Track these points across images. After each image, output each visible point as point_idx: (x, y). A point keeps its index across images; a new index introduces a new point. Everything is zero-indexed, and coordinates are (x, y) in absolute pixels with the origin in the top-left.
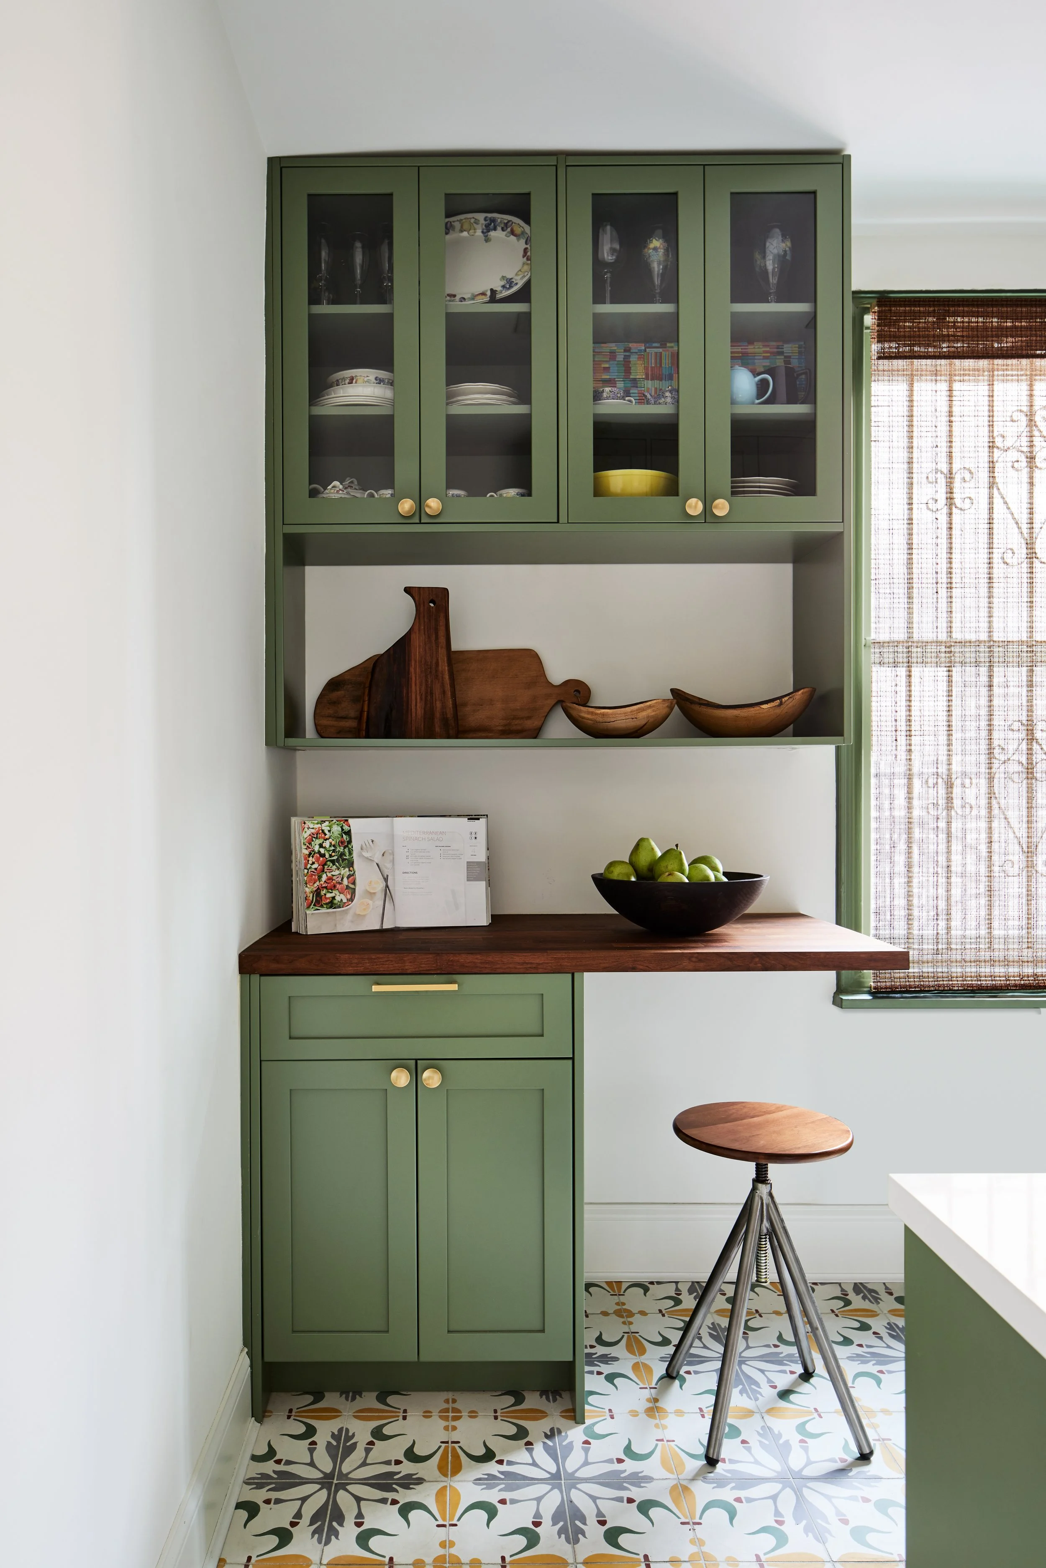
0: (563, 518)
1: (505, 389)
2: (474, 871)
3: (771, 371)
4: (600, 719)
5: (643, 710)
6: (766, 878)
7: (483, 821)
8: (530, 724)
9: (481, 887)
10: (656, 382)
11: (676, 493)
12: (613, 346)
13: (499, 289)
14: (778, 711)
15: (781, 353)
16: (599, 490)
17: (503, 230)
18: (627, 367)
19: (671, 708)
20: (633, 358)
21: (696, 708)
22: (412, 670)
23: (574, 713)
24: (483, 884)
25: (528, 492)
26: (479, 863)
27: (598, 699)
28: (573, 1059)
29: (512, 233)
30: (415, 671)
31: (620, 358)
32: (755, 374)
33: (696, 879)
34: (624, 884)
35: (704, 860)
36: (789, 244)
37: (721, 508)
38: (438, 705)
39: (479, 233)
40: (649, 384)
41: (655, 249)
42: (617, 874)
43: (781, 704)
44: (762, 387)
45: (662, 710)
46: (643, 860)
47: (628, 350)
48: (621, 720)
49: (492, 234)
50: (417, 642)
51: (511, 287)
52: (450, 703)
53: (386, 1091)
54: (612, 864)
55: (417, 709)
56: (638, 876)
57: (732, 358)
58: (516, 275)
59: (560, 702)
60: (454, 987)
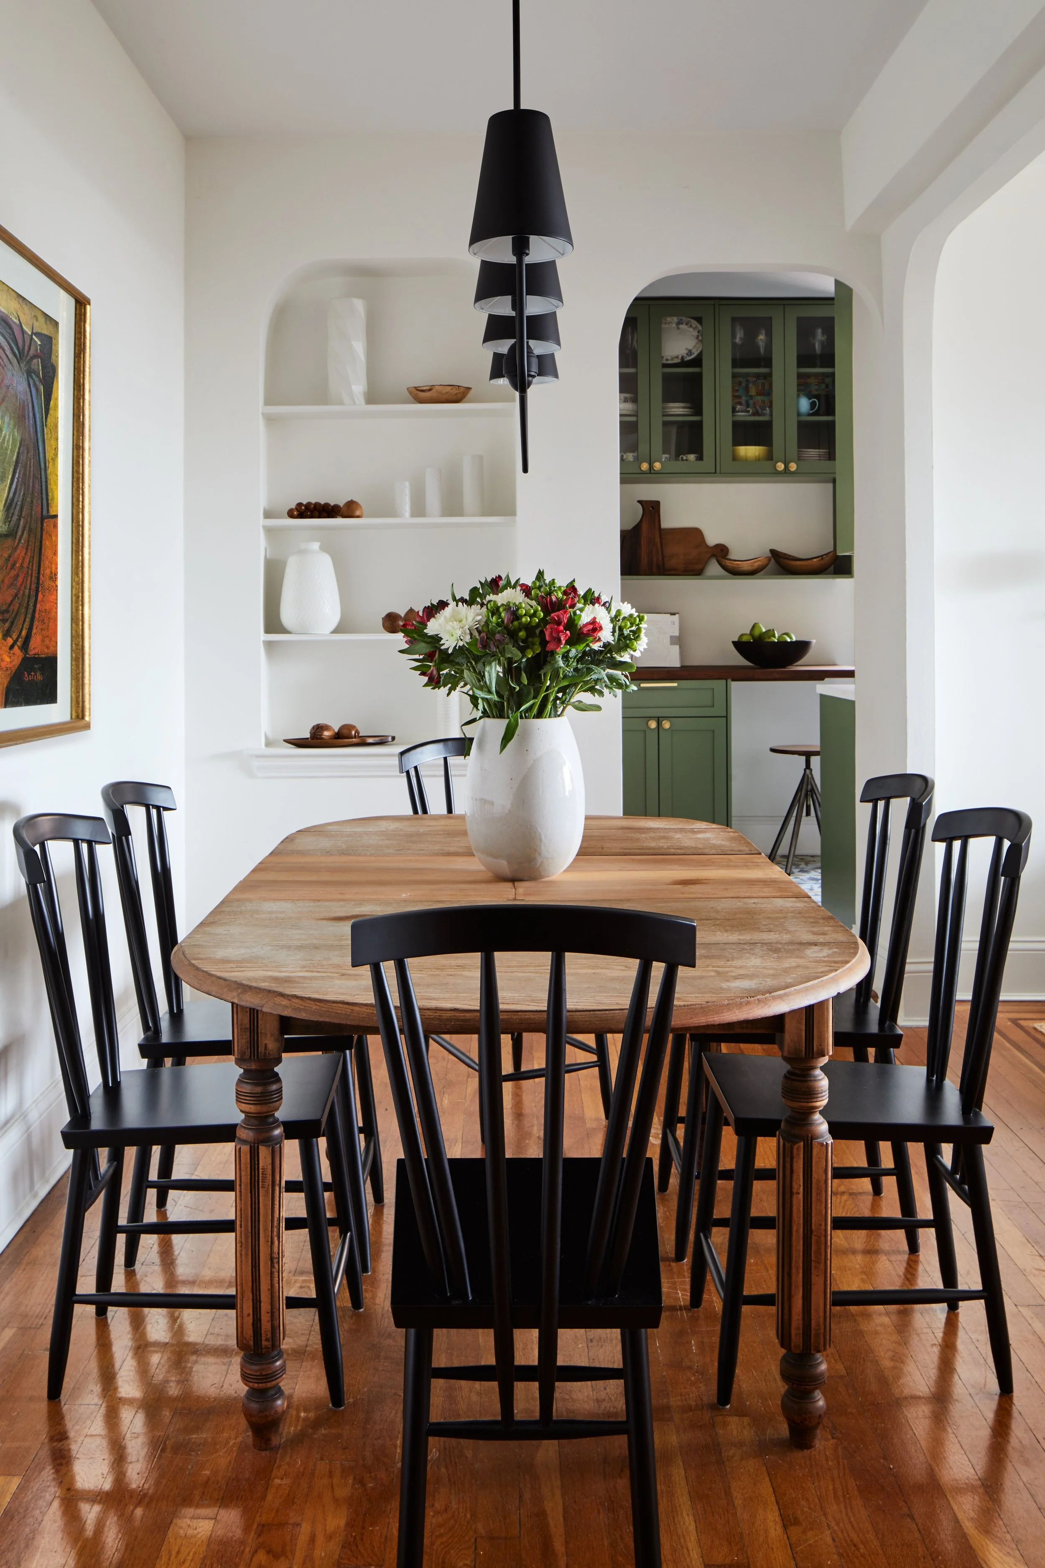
0: (718, 471)
1: (688, 405)
2: (675, 640)
3: (817, 397)
4: (735, 566)
5: (755, 562)
6: (814, 641)
7: (677, 616)
8: (698, 567)
9: (676, 648)
10: (762, 397)
11: (772, 459)
12: (740, 379)
13: (685, 355)
14: (822, 562)
15: (824, 383)
16: (735, 458)
17: (686, 324)
18: (747, 389)
19: (769, 560)
20: (751, 385)
21: (782, 560)
22: (642, 542)
23: (723, 563)
24: (678, 647)
25: (700, 458)
26: (675, 637)
27: (732, 556)
28: (727, 717)
29: (691, 326)
30: (643, 541)
31: (744, 385)
32: (810, 399)
33: (782, 640)
34: (748, 643)
35: (787, 634)
36: (825, 337)
37: (793, 467)
38: (655, 559)
39: (674, 325)
40: (759, 398)
41: (761, 340)
42: (745, 639)
43: (822, 559)
44: (813, 405)
45: (765, 562)
46: (757, 633)
47: (748, 381)
48: (746, 566)
49: (681, 326)
50: (645, 527)
51: (691, 355)
52: (661, 557)
53: (646, 730)
54: (742, 635)
55: (644, 560)
56: (754, 640)
57: (798, 390)
58: (694, 348)
59: (713, 555)
60: (675, 685)
